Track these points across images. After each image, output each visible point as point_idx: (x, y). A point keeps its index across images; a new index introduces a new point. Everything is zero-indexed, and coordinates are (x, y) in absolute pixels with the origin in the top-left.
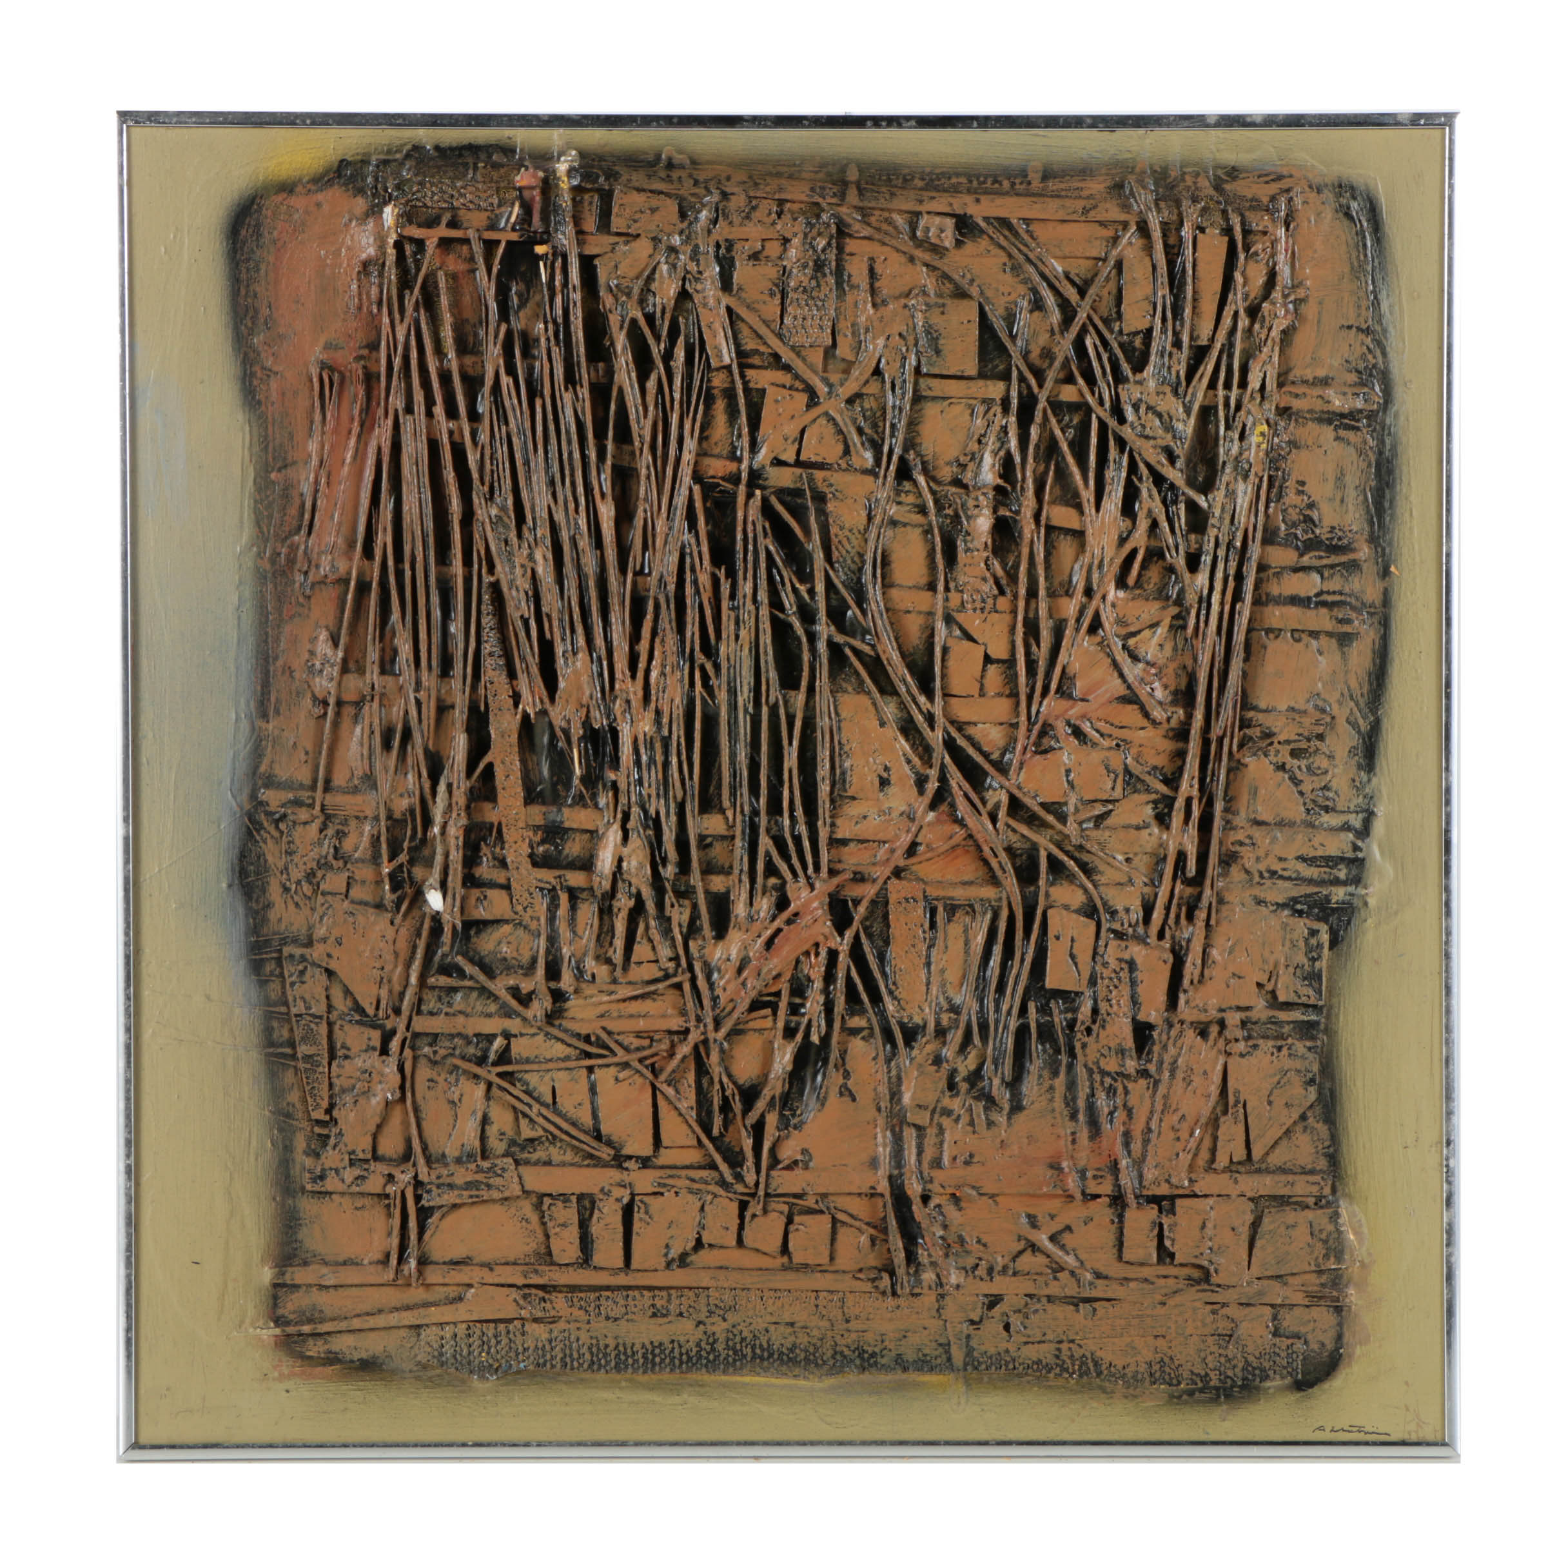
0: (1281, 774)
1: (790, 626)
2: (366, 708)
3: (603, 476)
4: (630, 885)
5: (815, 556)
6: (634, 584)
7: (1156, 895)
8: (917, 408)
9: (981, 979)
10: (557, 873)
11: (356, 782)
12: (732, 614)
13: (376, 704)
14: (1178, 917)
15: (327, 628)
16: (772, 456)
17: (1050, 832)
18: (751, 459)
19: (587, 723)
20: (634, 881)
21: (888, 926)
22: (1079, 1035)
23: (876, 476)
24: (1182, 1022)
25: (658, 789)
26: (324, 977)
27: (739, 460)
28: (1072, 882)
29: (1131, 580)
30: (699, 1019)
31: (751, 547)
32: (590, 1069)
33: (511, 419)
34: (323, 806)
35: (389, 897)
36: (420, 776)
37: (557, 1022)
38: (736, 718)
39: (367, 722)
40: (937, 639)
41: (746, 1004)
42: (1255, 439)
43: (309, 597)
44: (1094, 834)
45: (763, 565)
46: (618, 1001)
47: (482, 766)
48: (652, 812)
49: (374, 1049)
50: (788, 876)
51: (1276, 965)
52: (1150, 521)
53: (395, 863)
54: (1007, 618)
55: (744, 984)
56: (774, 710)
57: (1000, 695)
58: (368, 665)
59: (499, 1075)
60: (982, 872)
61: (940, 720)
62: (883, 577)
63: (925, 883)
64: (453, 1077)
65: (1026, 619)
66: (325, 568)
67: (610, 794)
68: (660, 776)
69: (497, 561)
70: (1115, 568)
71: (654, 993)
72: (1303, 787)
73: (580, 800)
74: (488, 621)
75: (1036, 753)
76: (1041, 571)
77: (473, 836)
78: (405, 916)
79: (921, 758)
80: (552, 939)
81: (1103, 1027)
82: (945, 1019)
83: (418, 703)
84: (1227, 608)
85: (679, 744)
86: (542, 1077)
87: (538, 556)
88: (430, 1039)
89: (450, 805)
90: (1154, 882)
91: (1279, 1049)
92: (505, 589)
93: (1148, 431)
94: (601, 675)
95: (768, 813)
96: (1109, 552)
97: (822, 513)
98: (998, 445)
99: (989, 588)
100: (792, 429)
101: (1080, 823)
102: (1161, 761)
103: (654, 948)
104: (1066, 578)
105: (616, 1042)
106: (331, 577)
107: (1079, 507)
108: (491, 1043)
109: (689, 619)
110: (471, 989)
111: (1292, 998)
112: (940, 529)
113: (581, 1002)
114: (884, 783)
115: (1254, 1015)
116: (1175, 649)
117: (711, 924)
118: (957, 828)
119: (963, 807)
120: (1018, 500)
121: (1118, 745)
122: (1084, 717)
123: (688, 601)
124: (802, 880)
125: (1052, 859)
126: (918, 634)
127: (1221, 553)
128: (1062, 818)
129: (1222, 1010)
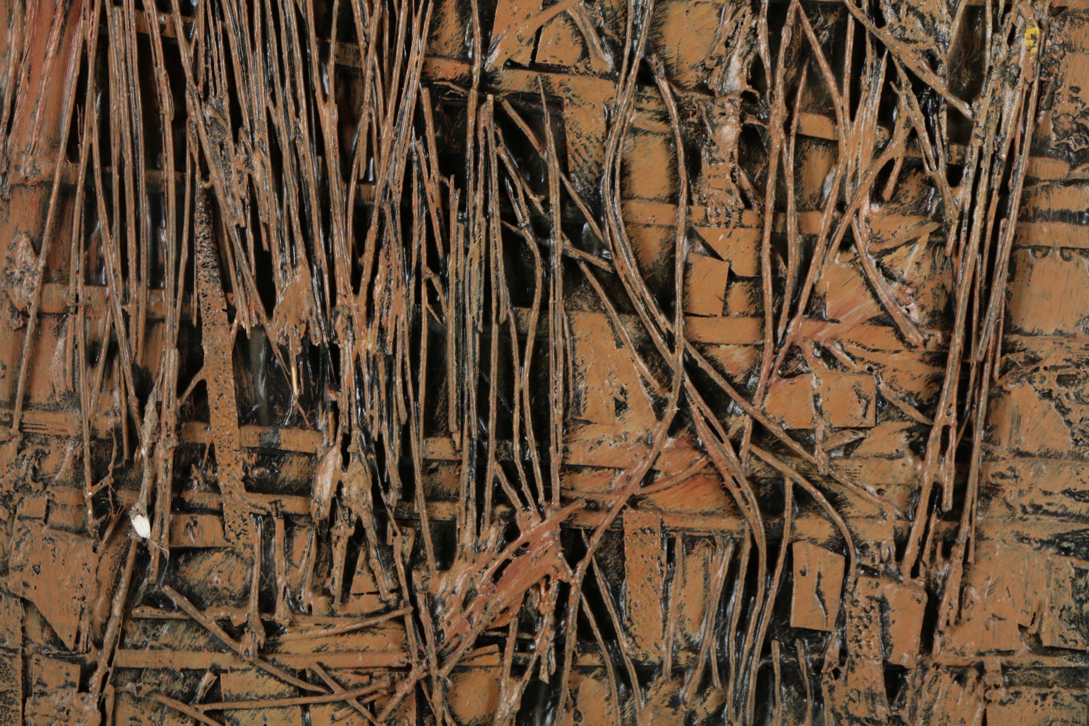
0: (1046, 401)
1: (523, 240)
2: (70, 320)
3: (325, 77)
4: (350, 512)
5: (550, 166)
6: (358, 192)
7: (910, 529)
8: (661, 7)
9: (722, 615)
10: (273, 498)
11: (58, 399)
12: (462, 227)
13: (80, 317)
14: (933, 553)
15: (27, 233)
16: (506, 58)
17: (796, 460)
18: (484, 61)
19: (306, 340)
20: (354, 508)
21: (624, 559)
22: (826, 678)
23: (616, 80)
24: (937, 666)
25: (381, 410)
26: (19, 609)
27: (471, 62)
28: (819, 514)
29: (887, 194)
30: (421, 655)
31: (482, 156)
32: (305, 708)
33: (228, 14)
34: (21, 424)
35: (92, 522)
36: (127, 394)
37: (270, 657)
38: (465, 336)
39: (70, 336)
40: (678, 255)
41: (471, 639)
42: (1024, 42)
43: (8, 201)
44: (843, 463)
45: (495, 175)
46: (336, 635)
47: (193, 384)
48: (375, 435)
49: (73, 685)
50: (518, 503)
51: (1040, 606)
52: (908, 131)
53: (99, 486)
54: (754, 233)
55: (469, 618)
56: (505, 329)
57: (744, 314)
58: (72, 274)
59: (207, 713)
60: (723, 502)
61: (681, 341)
62: (622, 188)
63: (663, 513)
64: (156, 717)
65: (773, 234)
66: (25, 169)
67: (330, 415)
68: (383, 396)
69: (211, 166)
70: (870, 181)
71: (374, 626)
72: (1071, 416)
73: (297, 422)
74: (201, 230)
75: (782, 376)
76: (790, 184)
77: (183, 458)
78: (109, 542)
79: (660, 381)
80: (267, 569)
81: (852, 670)
82: (683, 658)
83: (126, 316)
84: (990, 224)
85: (403, 363)
86: (253, 716)
87: (256, 162)
88: (133, 675)
89: (159, 425)
90: (907, 517)
91: (1044, 697)
92: (220, 197)
93: (908, 35)
94: (321, 289)
95: (498, 437)
96: (864, 165)
97: (558, 119)
98: (747, 48)
99: (734, 200)
100: (527, 30)
101: (829, 452)
102: (917, 386)
103: (374, 579)
104: (817, 191)
105: (333, 678)
106: (33, 180)
107: (832, 116)
108: (199, 679)
109: (415, 231)
110: (179, 621)
111: (1058, 643)
112: (684, 137)
113: (296, 635)
114: (620, 406)
115: (1016, 660)
116: (933, 267)
117: (436, 554)
118: (697, 456)
119: (704, 436)
120: (767, 107)
121: (870, 369)
122: (834, 339)
123: (415, 212)
124: (532, 508)
125: (798, 491)
126: (659, 249)
127: (985, 165)
128: (810, 447)
129: (980, 654)
